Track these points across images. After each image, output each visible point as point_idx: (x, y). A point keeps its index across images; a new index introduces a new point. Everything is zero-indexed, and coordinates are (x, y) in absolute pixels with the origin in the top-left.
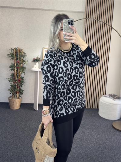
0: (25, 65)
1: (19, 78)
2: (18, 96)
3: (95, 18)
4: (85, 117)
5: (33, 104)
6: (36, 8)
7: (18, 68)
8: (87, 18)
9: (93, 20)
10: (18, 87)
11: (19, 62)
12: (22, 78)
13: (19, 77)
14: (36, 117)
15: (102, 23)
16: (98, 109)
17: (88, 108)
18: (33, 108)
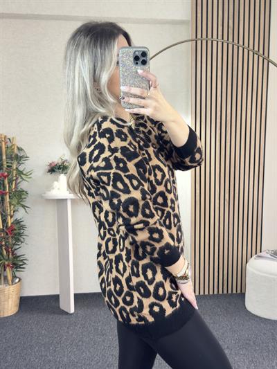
0: (24, 185)
1: (10, 225)
2: (10, 278)
3: (220, 37)
4: (211, 319)
5: (58, 296)
6: (49, 13)
7: (6, 194)
8: (199, 36)
9: (215, 43)
10: (7, 251)
11: (5, 177)
12: (18, 222)
13: (10, 221)
14: (70, 332)
15: (241, 49)
16: (242, 295)
17: (216, 293)
18: (59, 307)
